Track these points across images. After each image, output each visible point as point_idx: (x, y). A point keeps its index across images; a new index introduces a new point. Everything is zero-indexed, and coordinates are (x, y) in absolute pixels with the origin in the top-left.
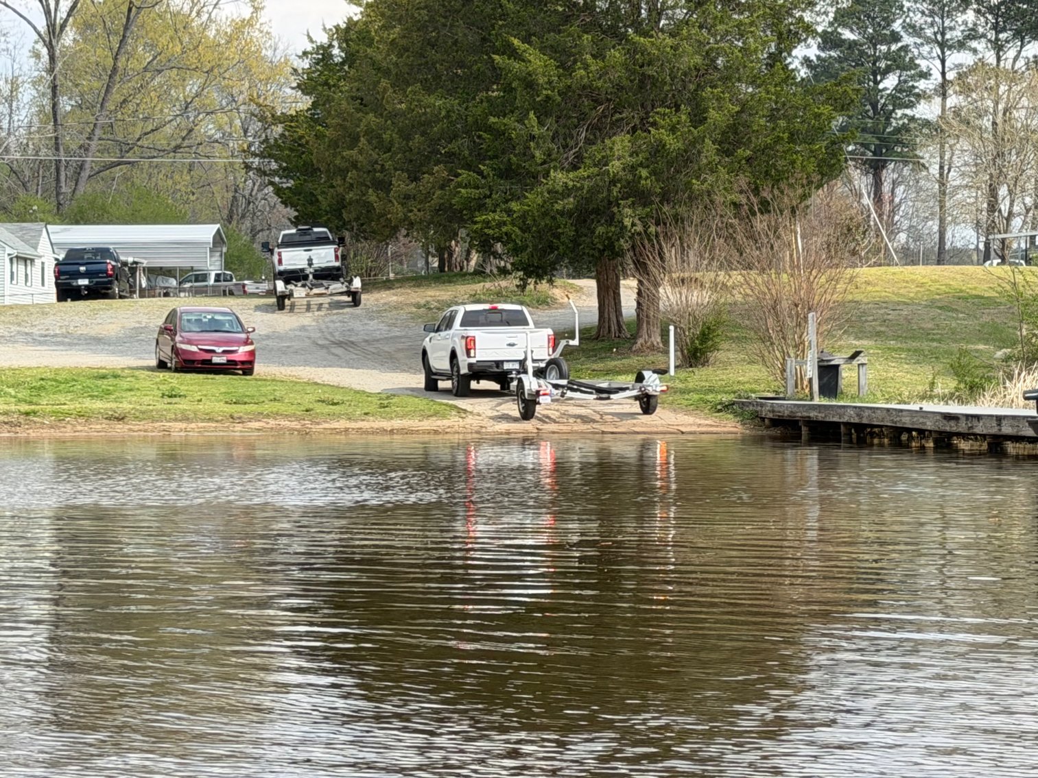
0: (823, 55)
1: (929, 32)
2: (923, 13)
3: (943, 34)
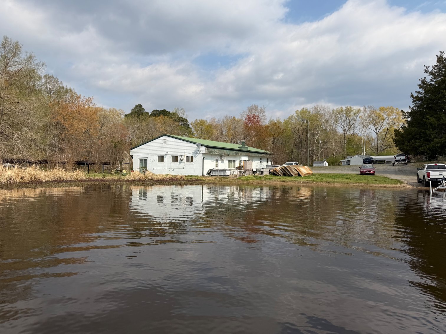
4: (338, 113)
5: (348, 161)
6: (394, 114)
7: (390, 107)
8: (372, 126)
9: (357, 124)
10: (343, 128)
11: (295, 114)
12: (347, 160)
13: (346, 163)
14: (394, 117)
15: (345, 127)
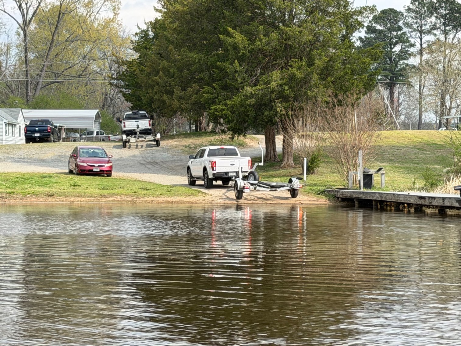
0: (368, 36)
1: (415, 26)
2: (412, 18)
3: (421, 27)
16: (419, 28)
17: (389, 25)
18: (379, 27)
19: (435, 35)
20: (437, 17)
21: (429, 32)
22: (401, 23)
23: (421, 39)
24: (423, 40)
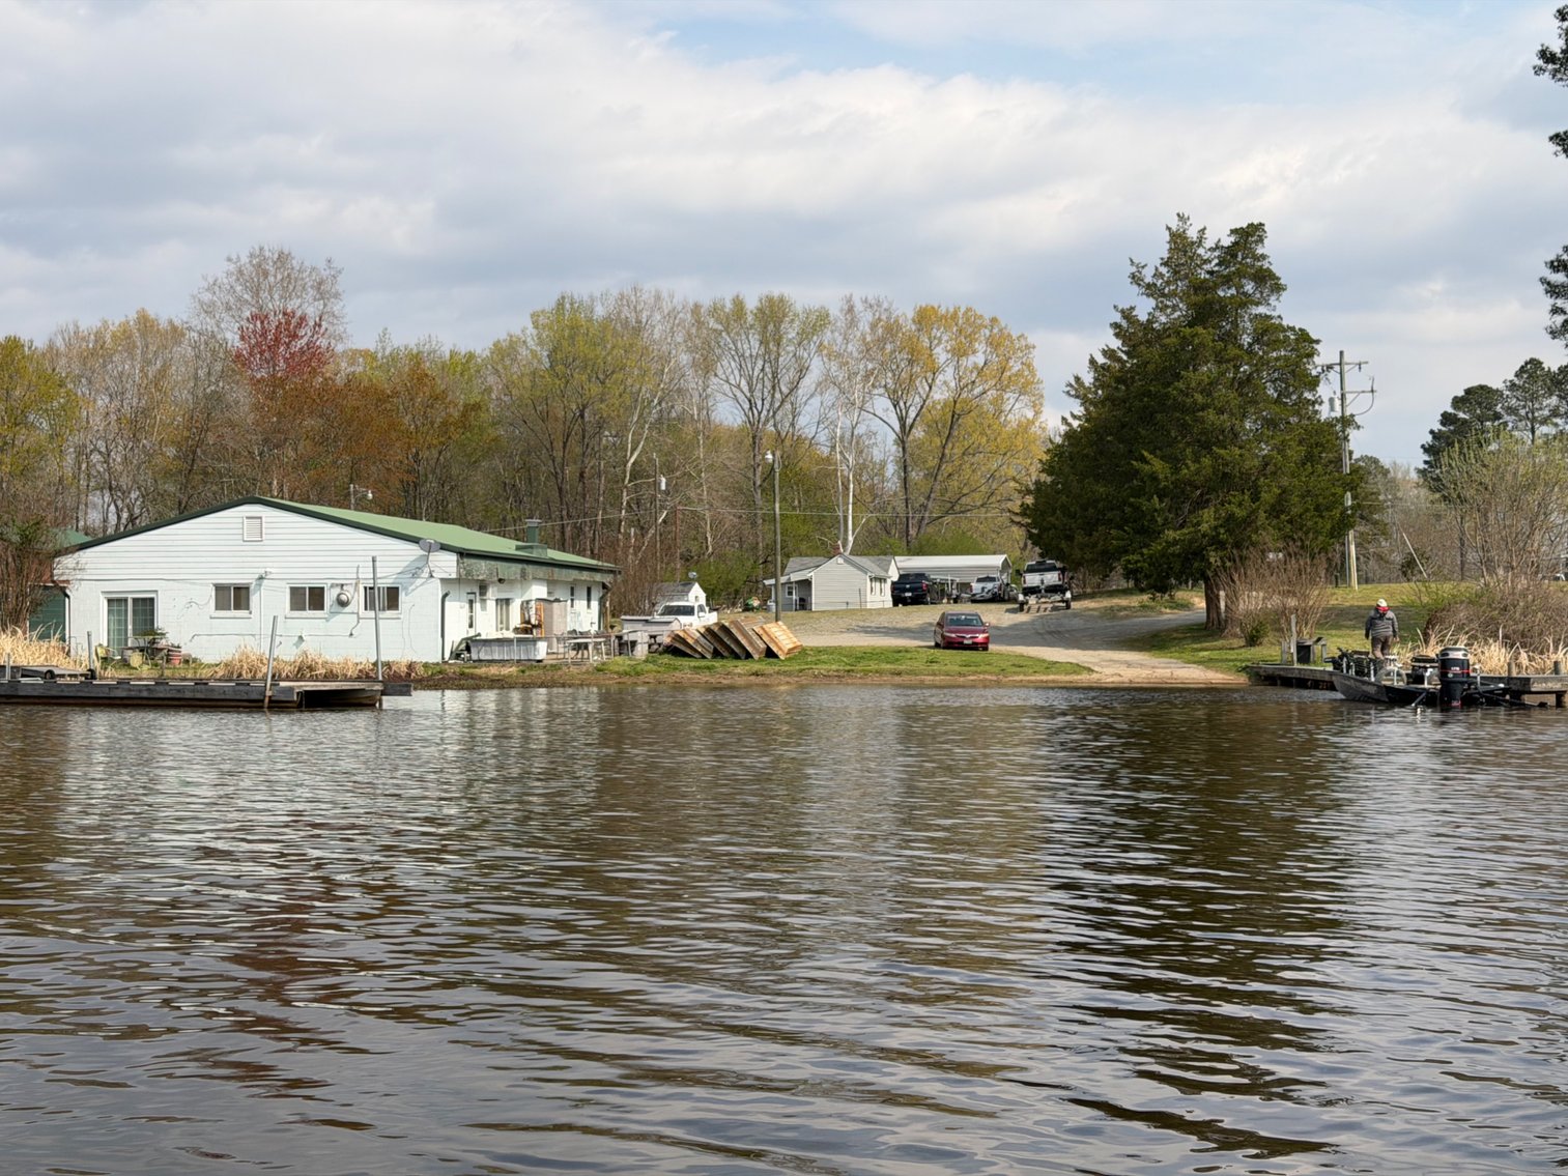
0: (1444, 429)
1: (1523, 412)
2: (1518, 399)
3: (1533, 413)
4: (720, 327)
5: (796, 582)
6: (980, 347)
7: (963, 310)
8: (882, 404)
9: (809, 382)
10: (746, 406)
11: (531, 330)
12: (795, 577)
13: (790, 593)
14: (979, 359)
15: (759, 403)
16: (1530, 415)
17: (1478, 412)
18: (1461, 415)
19: (1556, 425)
20: (1560, 396)
21: (1544, 422)
22: (1498, 408)
23: (1533, 432)
24: (1537, 433)
